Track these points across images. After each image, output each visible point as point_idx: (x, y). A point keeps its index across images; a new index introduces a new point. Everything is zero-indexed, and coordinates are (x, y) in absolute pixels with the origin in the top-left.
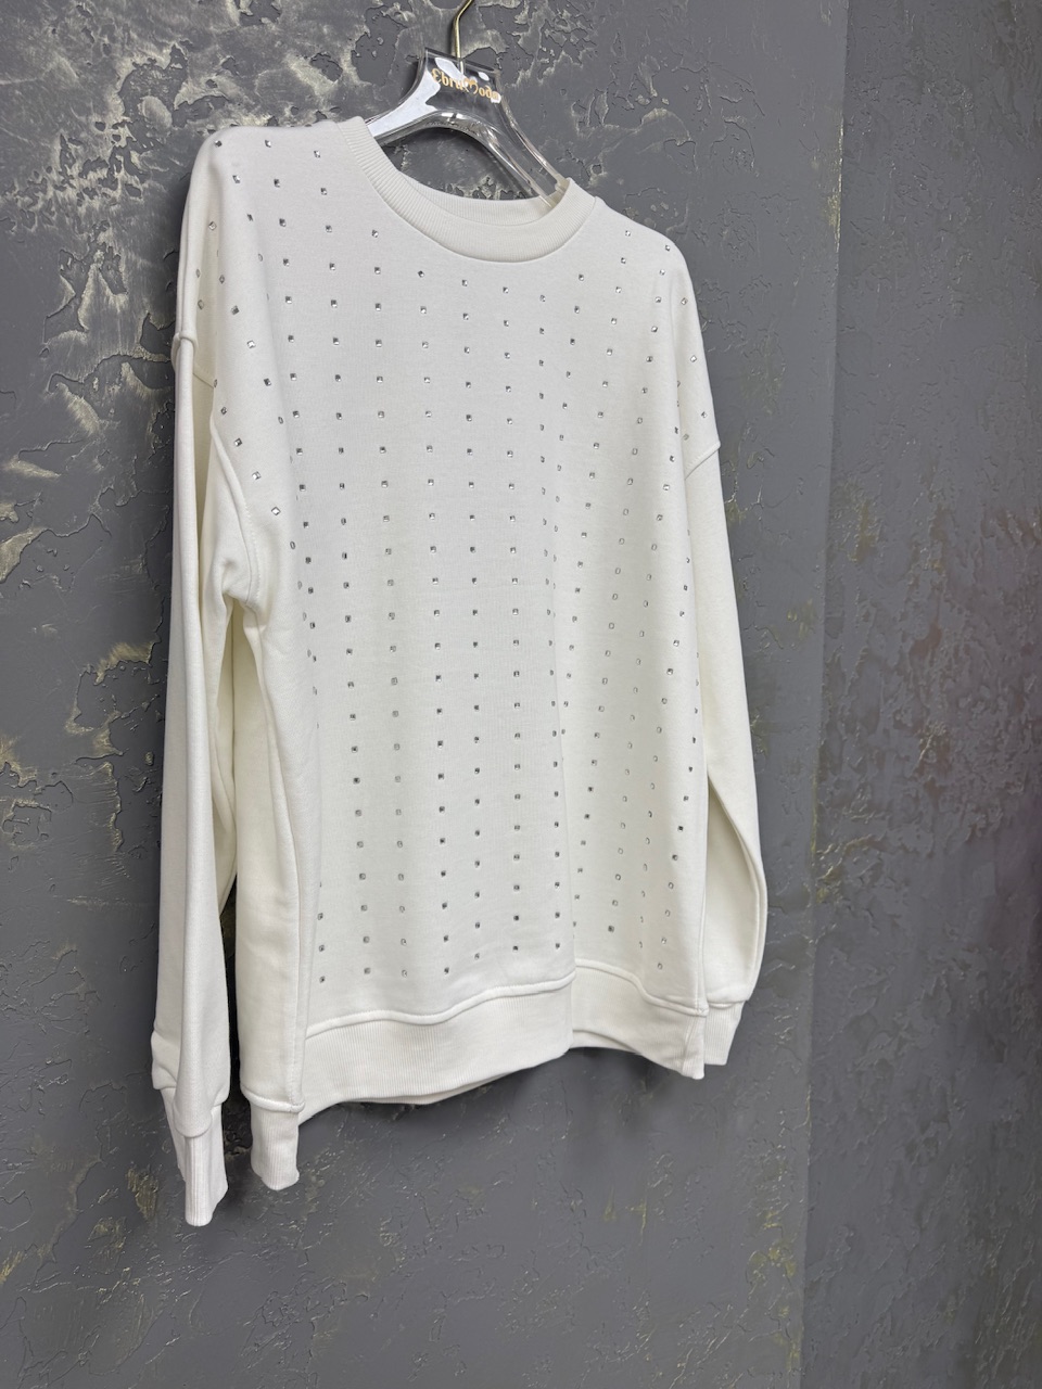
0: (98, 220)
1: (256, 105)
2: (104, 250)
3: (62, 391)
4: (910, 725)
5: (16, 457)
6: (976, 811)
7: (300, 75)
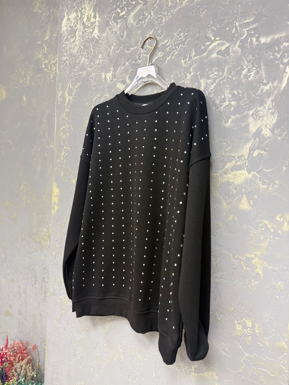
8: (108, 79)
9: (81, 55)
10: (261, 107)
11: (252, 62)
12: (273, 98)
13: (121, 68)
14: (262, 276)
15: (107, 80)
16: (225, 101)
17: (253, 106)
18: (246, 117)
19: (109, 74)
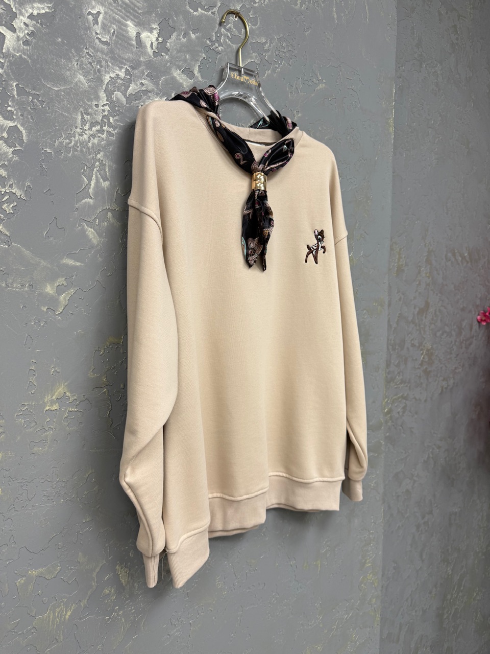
0: (96, 149)
1: (160, 93)
2: (99, 162)
3: (84, 226)
4: (417, 345)
5: (65, 257)
6: (444, 380)
7: (178, 78)
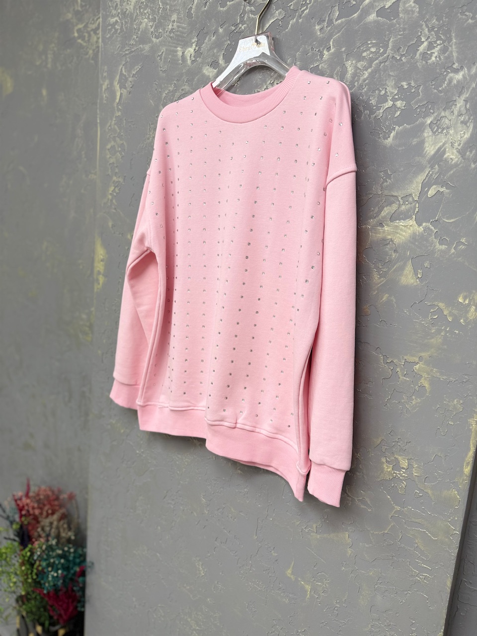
8: (188, 58)
9: (142, 14)
10: (446, 111)
11: (436, 29)
12: (467, 96)
13: (210, 40)
14: (428, 390)
15: (187, 61)
16: (387, 101)
17: (433, 110)
18: (421, 128)
19: (190, 49)
